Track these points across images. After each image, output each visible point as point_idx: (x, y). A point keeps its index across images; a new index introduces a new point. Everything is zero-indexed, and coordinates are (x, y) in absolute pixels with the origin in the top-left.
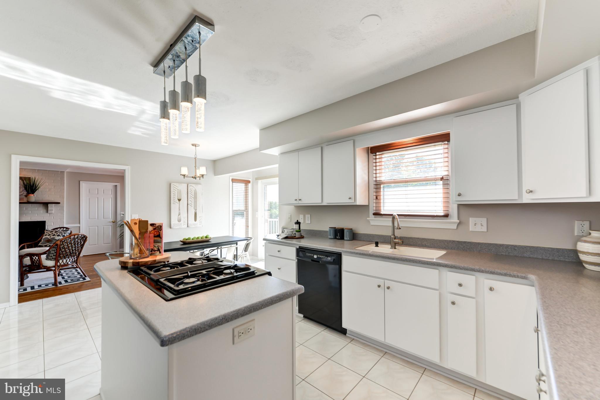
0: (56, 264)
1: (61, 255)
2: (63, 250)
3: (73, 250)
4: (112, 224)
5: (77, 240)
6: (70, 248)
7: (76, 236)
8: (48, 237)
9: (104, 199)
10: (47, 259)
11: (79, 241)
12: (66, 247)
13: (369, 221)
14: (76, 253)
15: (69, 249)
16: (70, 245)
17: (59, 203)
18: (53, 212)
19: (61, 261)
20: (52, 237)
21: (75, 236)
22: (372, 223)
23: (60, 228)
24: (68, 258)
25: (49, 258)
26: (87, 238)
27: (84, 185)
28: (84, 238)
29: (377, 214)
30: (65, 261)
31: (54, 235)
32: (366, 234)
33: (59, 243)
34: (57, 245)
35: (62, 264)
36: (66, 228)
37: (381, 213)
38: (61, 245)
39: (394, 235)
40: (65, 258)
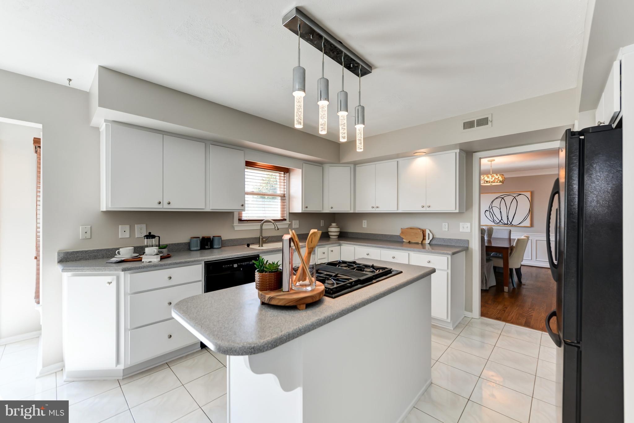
13: (233, 227)
22: (236, 229)
29: (240, 220)
32: (230, 239)
37: (243, 219)
39: (262, 236)
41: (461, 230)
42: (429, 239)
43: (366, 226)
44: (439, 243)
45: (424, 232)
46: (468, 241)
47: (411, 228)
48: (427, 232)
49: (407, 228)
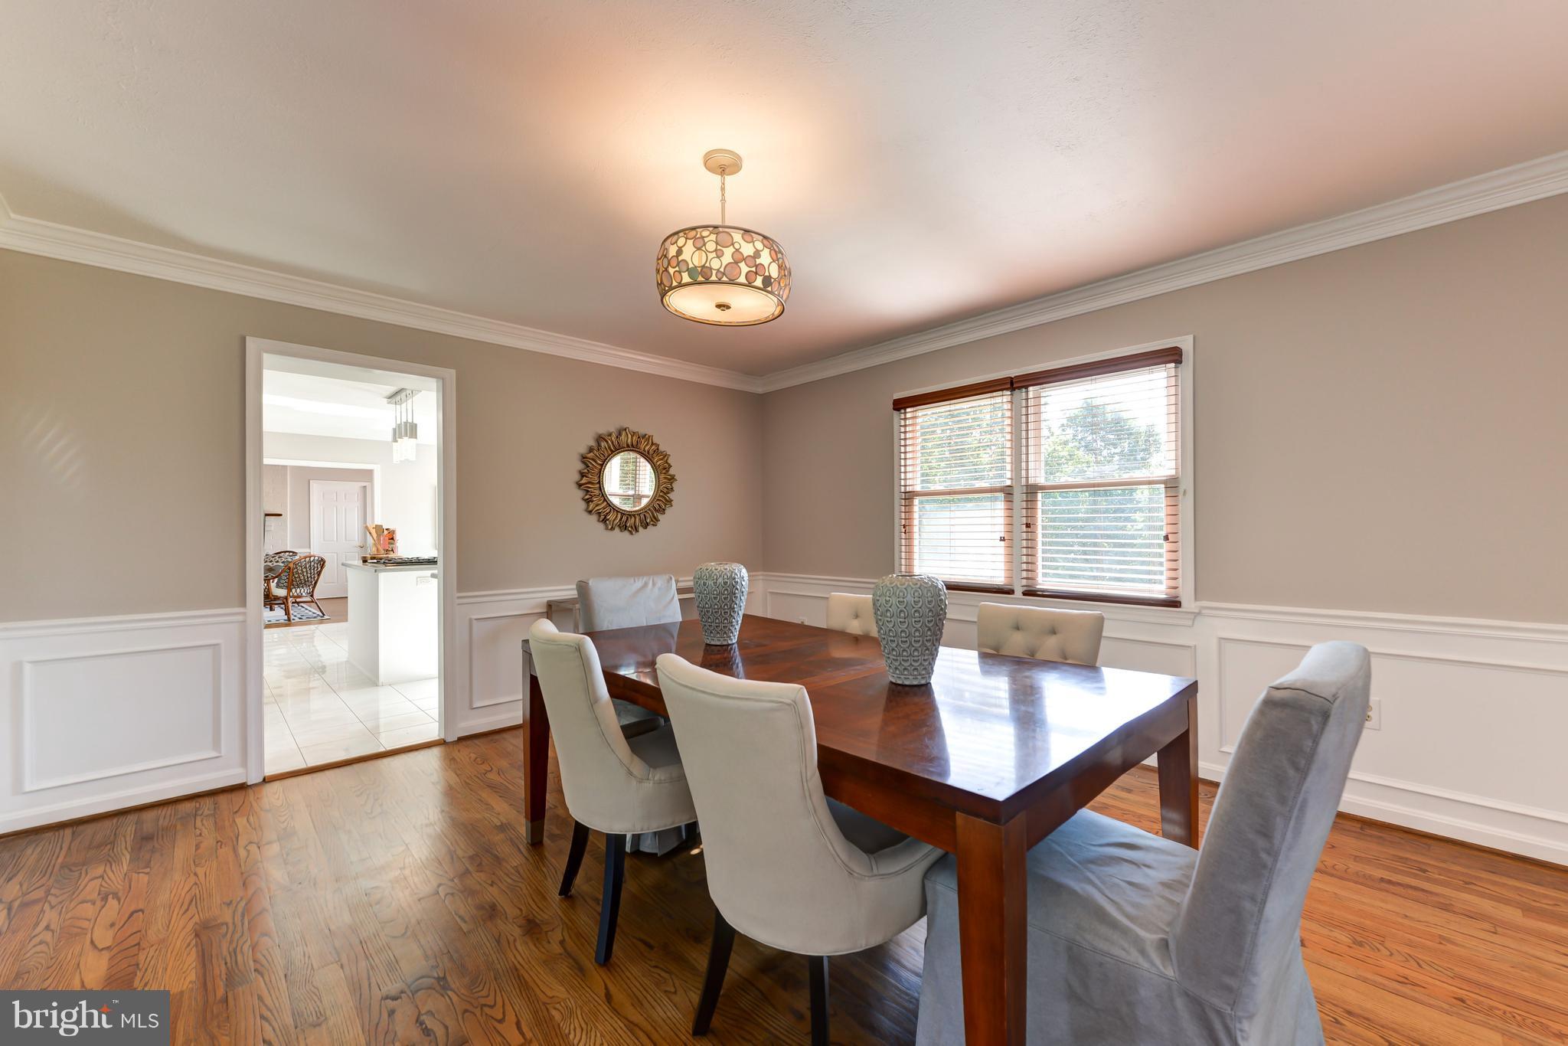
0: (288, 593)
1: (294, 583)
2: (297, 576)
3: (308, 578)
4: (359, 549)
5: (313, 563)
6: (305, 574)
7: (312, 559)
8: (270, 564)
9: (346, 509)
10: (278, 586)
11: (316, 565)
12: (300, 572)
14: (311, 582)
15: (303, 575)
16: (304, 570)
17: (280, 515)
18: (272, 529)
19: (294, 590)
20: (275, 564)
21: (310, 557)
23: (285, 552)
24: (303, 587)
25: (281, 585)
26: (324, 562)
27: (316, 487)
28: (322, 562)
30: (298, 590)
31: (277, 562)
33: (291, 565)
34: (289, 568)
35: (295, 594)
36: (293, 552)
38: (294, 569)
40: (298, 587)
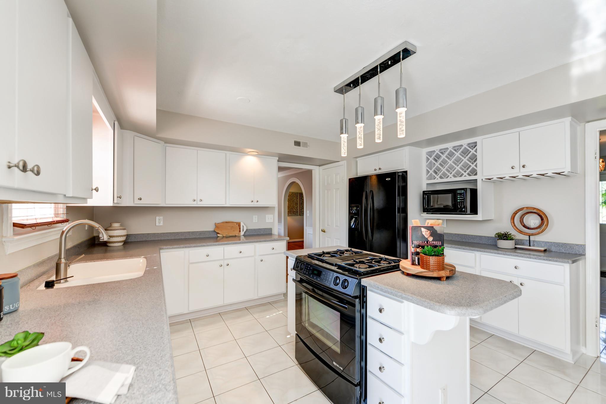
41: (267, 221)
42: (243, 231)
43: (161, 224)
44: (251, 234)
45: (239, 225)
46: (271, 229)
47: (227, 222)
48: (242, 224)
49: (223, 223)
